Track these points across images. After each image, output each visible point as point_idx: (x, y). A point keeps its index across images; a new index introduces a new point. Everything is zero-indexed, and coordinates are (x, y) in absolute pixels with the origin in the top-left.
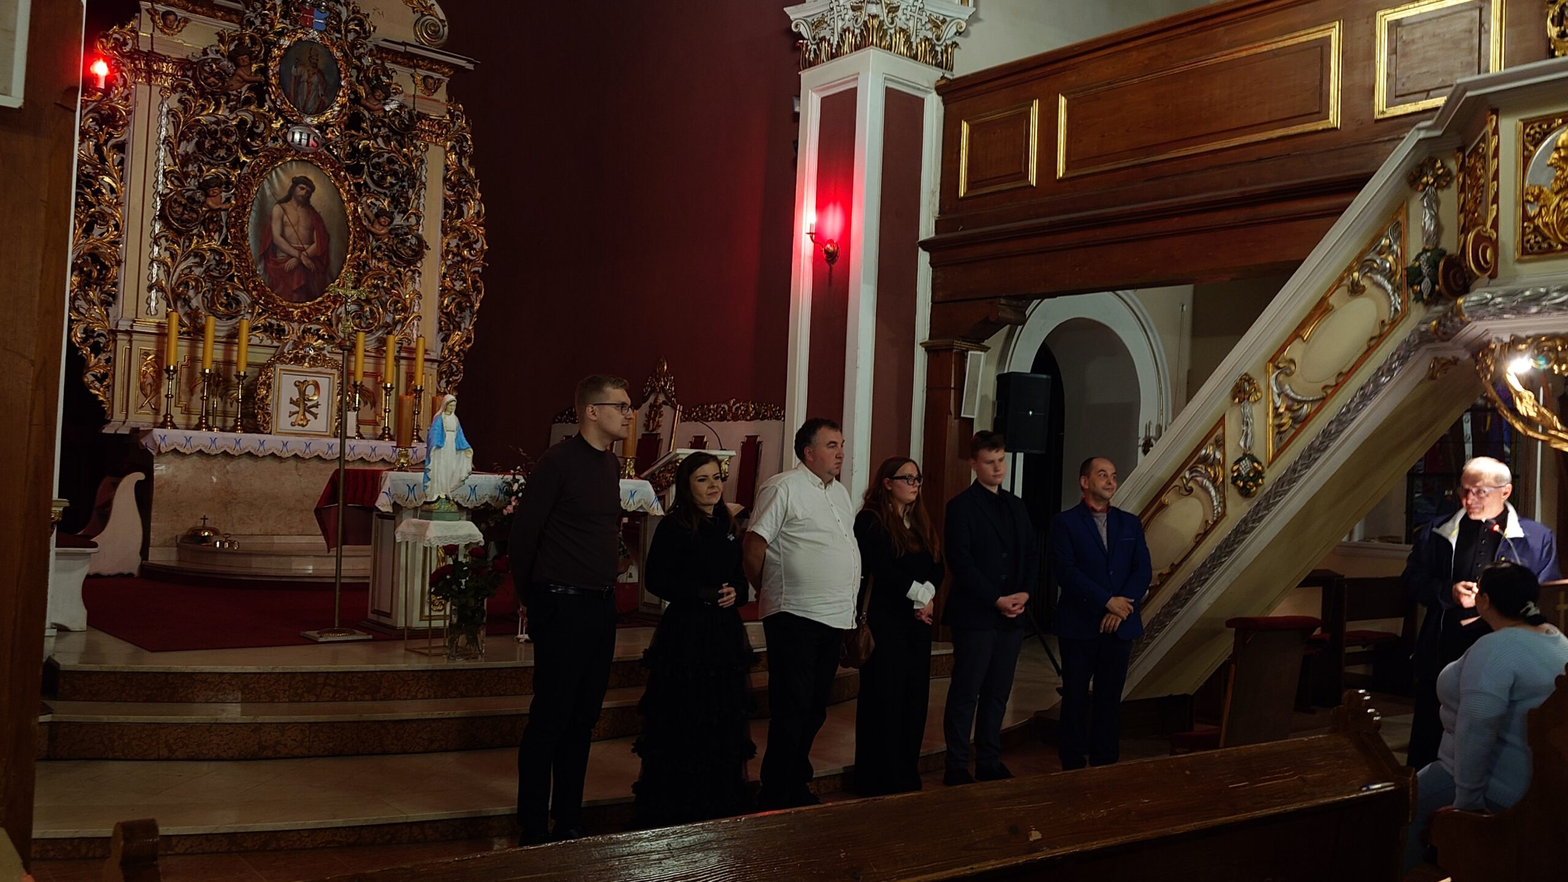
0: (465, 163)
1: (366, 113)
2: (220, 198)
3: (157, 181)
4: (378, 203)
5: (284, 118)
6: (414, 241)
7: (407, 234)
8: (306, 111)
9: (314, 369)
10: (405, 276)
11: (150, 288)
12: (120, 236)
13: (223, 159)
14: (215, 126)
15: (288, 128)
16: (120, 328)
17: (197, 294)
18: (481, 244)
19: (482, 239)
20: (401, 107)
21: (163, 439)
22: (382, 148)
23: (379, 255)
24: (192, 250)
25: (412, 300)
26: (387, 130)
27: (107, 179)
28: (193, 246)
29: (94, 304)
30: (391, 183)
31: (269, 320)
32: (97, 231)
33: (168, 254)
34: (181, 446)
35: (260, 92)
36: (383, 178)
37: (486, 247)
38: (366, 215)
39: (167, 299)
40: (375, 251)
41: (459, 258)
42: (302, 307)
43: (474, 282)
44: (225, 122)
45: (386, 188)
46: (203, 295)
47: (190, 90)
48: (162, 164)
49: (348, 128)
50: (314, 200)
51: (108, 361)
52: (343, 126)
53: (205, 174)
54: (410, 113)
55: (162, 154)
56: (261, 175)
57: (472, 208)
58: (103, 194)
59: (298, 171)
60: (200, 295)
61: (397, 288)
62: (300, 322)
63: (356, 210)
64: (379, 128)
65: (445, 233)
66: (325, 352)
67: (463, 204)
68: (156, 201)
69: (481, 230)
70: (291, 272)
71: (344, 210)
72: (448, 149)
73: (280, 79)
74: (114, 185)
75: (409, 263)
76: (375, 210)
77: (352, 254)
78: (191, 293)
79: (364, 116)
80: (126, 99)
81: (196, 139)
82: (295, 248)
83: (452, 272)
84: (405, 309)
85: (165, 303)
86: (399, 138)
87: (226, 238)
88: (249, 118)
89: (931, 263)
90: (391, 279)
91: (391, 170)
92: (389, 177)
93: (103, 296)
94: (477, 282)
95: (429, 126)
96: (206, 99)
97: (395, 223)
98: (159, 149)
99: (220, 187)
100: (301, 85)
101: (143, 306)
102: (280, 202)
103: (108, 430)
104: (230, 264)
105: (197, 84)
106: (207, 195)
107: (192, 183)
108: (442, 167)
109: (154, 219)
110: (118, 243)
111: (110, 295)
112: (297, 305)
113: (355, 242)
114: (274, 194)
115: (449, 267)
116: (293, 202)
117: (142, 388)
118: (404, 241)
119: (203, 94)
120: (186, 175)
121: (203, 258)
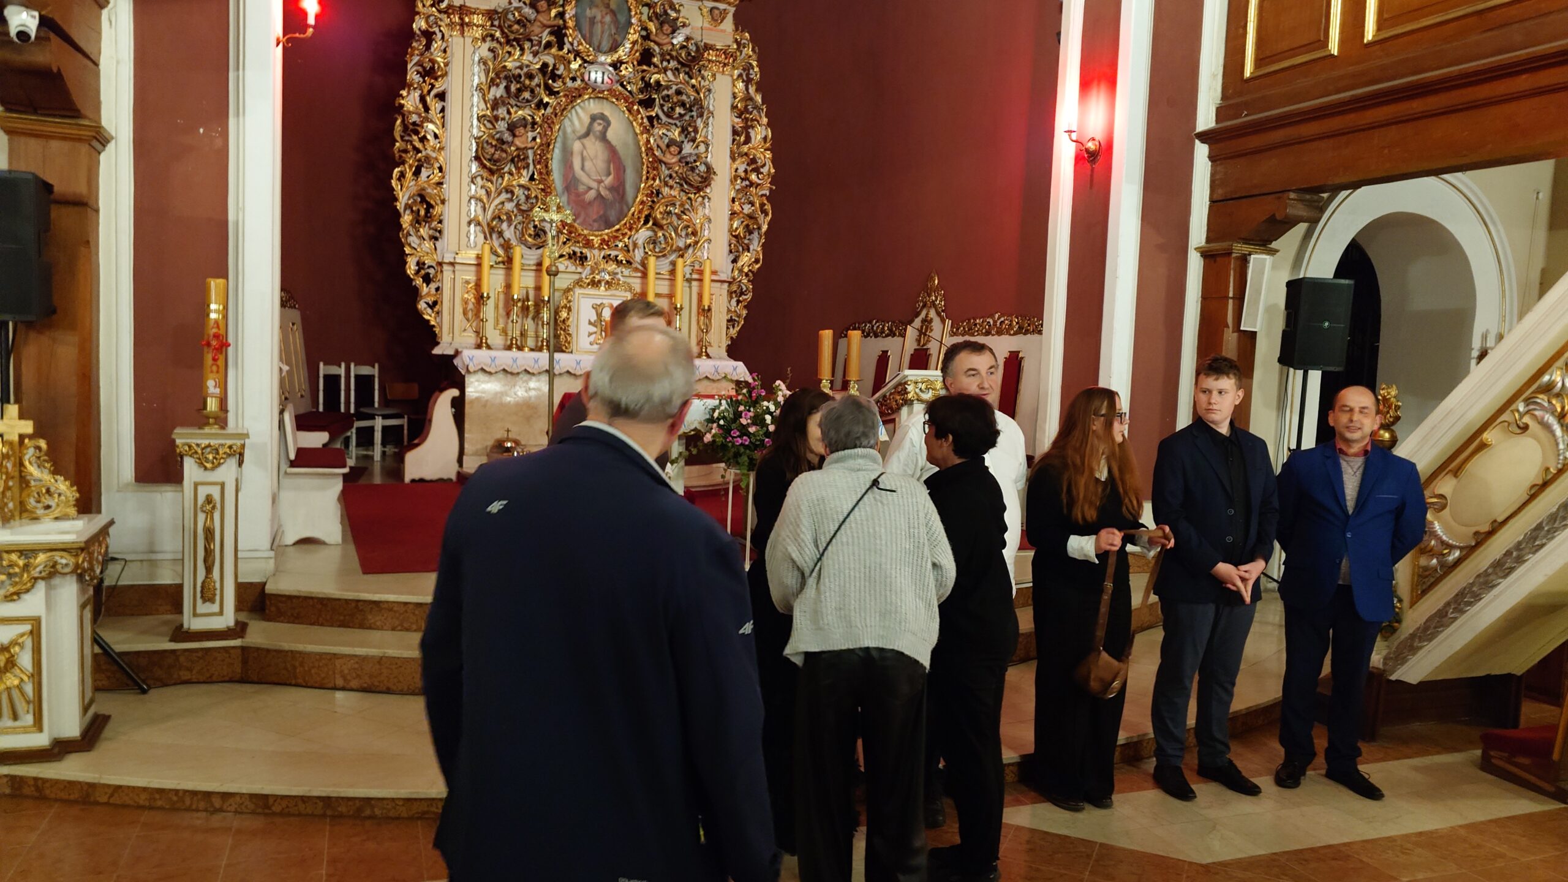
0: (752, 90)
1: (656, 48)
2: (526, 138)
3: (472, 125)
4: (669, 134)
5: (582, 59)
6: (703, 168)
7: (695, 161)
8: (599, 50)
9: (609, 293)
10: (696, 201)
11: (469, 223)
12: (444, 177)
13: (528, 101)
14: (518, 71)
15: (585, 68)
16: (446, 260)
17: (509, 226)
18: (768, 169)
19: (769, 163)
20: (688, 39)
21: (471, 359)
22: (671, 81)
23: (671, 182)
24: (504, 188)
25: (702, 225)
26: (676, 63)
27: (431, 126)
28: (504, 184)
29: (424, 239)
30: (680, 114)
31: (573, 248)
32: (424, 173)
33: (483, 192)
34: (487, 365)
35: (559, 34)
36: (673, 109)
37: (773, 171)
38: (658, 146)
39: (485, 233)
40: (667, 179)
41: (747, 183)
42: (601, 235)
43: (762, 205)
44: (527, 66)
45: (677, 119)
46: (515, 228)
47: (497, 39)
48: (475, 109)
49: (640, 64)
50: (610, 135)
51: (437, 289)
52: (635, 63)
53: (513, 116)
54: (696, 44)
55: (475, 99)
56: (562, 114)
57: (760, 133)
58: (428, 140)
59: (595, 107)
60: (512, 227)
61: (688, 213)
62: (601, 249)
63: (648, 141)
64: (669, 63)
65: (733, 159)
66: (619, 276)
67: (750, 130)
68: (472, 144)
69: (768, 154)
70: (590, 203)
71: (637, 143)
72: (735, 77)
73: (576, 21)
74: (437, 131)
75: (699, 190)
76: (667, 141)
77: (646, 183)
78: (505, 226)
79: (654, 50)
80: (445, 51)
81: (504, 84)
82: (594, 180)
83: (740, 196)
84: (694, 233)
85: (482, 236)
86: (687, 70)
87: (533, 174)
88: (550, 61)
89: (1211, 157)
90: (682, 205)
91: (679, 101)
92: (677, 108)
93: (431, 232)
94: (765, 204)
95: (716, 56)
96: (512, 46)
97: (683, 152)
98: (473, 95)
99: (525, 127)
100: (596, 26)
101: (464, 240)
102: (580, 138)
103: (437, 351)
104: (536, 197)
105: (503, 32)
106: (514, 136)
107: (502, 126)
108: (730, 96)
109: (471, 160)
110: (442, 183)
111: (436, 230)
112: (597, 233)
113: (648, 172)
114: (574, 132)
115: (738, 191)
116: (591, 137)
117: (465, 313)
118: (693, 169)
119: (508, 42)
120: (496, 118)
121: (512, 193)
